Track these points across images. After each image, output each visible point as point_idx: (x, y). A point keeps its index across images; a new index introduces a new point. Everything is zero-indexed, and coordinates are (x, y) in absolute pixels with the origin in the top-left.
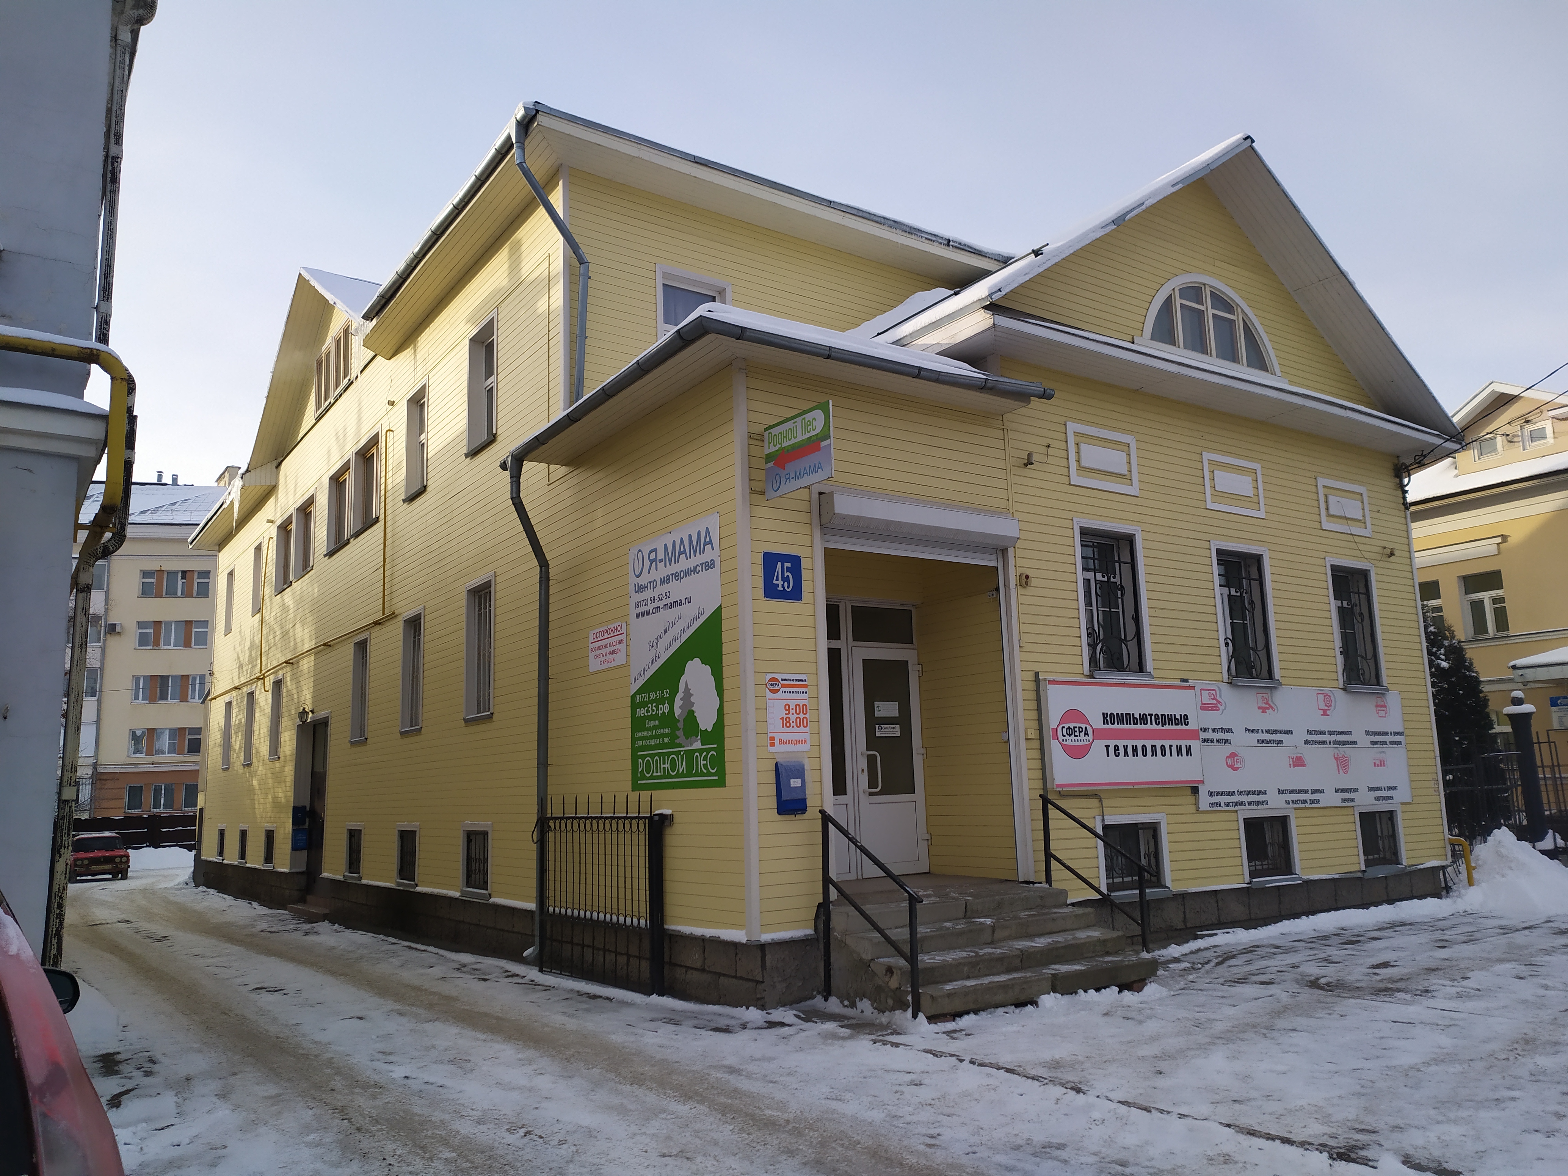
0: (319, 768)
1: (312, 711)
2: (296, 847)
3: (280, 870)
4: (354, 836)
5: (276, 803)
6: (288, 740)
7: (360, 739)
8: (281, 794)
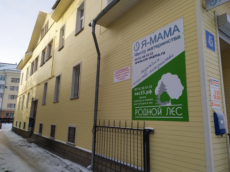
0: (35, 110)
1: (35, 98)
2: (29, 126)
3: (26, 130)
4: (41, 125)
5: (26, 117)
6: (30, 104)
7: (44, 104)
8: (27, 115)
